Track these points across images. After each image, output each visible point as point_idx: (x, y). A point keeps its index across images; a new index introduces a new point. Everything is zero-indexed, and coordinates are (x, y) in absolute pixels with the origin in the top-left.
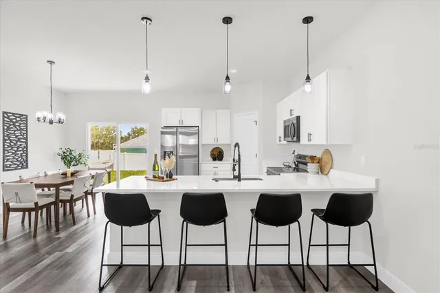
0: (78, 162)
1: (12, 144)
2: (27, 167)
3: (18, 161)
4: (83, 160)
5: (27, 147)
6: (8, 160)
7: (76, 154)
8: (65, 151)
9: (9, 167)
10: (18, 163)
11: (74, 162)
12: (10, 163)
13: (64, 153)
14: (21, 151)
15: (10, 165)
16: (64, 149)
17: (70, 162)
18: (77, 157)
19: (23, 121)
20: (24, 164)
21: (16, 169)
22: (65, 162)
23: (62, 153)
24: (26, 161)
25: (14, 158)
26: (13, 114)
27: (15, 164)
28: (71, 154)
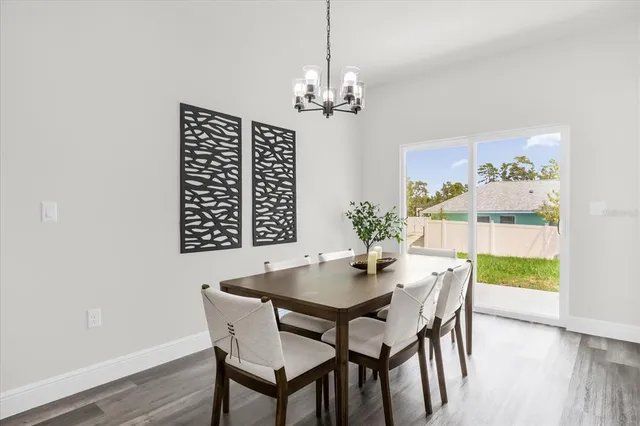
0: (384, 235)
1: (269, 190)
2: (294, 240)
3: (278, 225)
4: (393, 229)
5: (294, 198)
6: (261, 221)
7: (380, 214)
8: (360, 208)
9: (264, 237)
10: (280, 230)
11: (377, 232)
12: (266, 230)
13: (359, 211)
14: (283, 204)
15: (266, 233)
16: (357, 204)
17: (370, 232)
18: (383, 221)
19: (286, 143)
20: (288, 234)
21: (275, 241)
22: (359, 232)
23: (354, 213)
24: (293, 226)
25: (272, 219)
26: (271, 128)
27: (274, 232)
28: (370, 214)
